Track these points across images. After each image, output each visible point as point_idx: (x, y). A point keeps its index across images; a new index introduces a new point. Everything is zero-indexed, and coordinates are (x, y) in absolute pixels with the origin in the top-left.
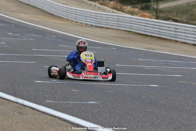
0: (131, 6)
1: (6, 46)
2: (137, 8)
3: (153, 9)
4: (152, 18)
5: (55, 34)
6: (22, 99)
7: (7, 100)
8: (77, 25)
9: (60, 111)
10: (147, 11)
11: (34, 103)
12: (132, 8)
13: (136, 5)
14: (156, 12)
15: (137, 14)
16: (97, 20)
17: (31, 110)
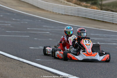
0: (86, 2)
1: (11, 27)
2: (89, 3)
3: (99, 4)
4: (98, 10)
5: (40, 19)
6: (22, 58)
7: (13, 59)
8: (54, 14)
9: (45, 66)
10: (95, 5)
11: (29, 61)
12: (86, 3)
13: (89, 2)
14: (101, 6)
15: (89, 7)
16: (65, 11)
17: (28, 65)
